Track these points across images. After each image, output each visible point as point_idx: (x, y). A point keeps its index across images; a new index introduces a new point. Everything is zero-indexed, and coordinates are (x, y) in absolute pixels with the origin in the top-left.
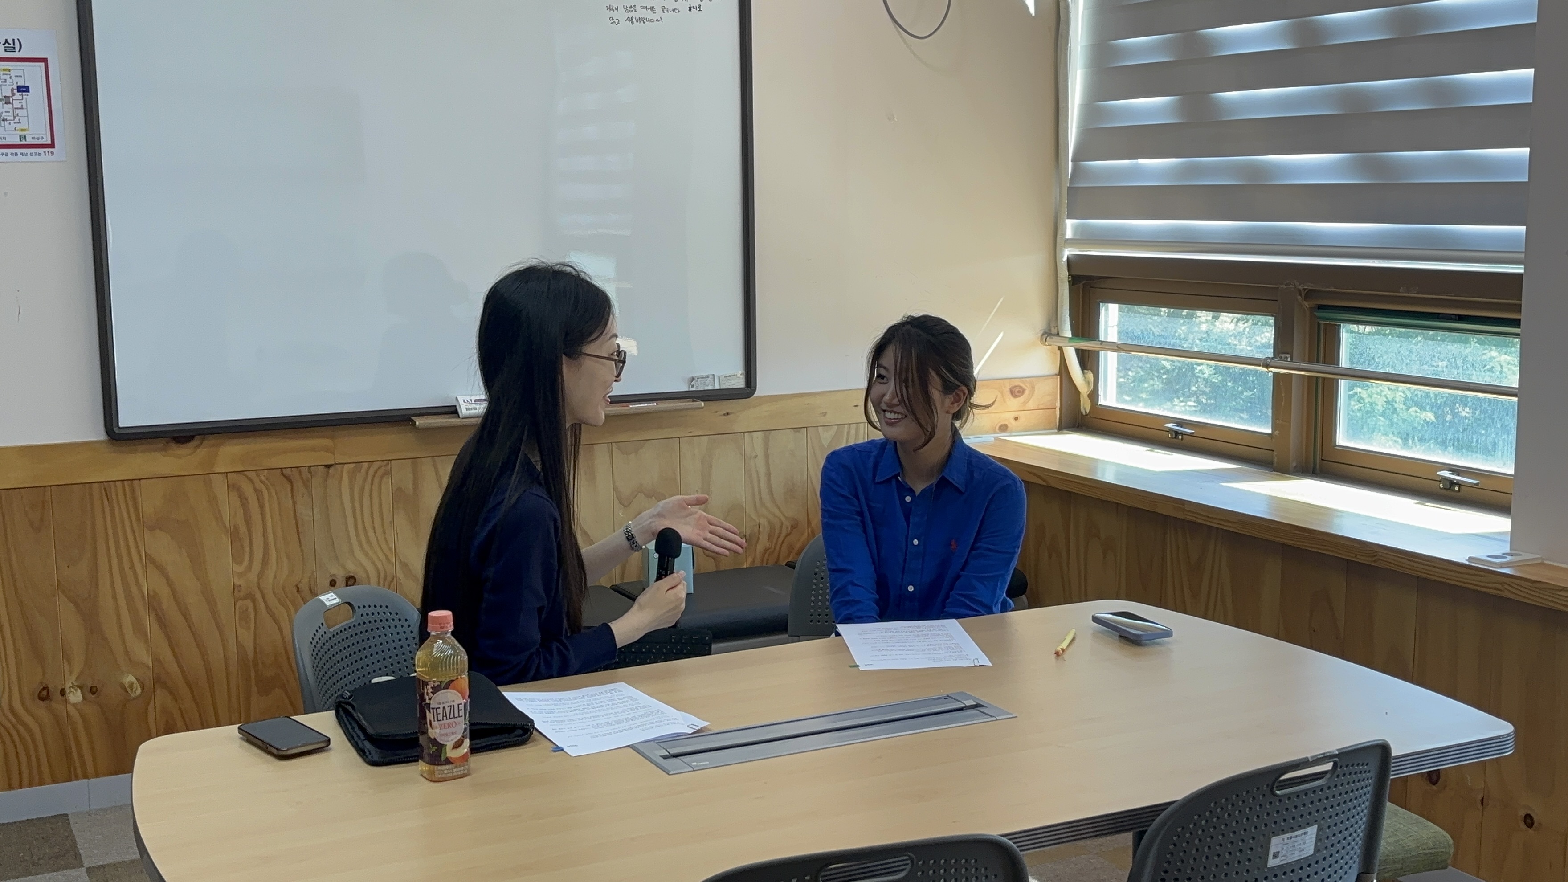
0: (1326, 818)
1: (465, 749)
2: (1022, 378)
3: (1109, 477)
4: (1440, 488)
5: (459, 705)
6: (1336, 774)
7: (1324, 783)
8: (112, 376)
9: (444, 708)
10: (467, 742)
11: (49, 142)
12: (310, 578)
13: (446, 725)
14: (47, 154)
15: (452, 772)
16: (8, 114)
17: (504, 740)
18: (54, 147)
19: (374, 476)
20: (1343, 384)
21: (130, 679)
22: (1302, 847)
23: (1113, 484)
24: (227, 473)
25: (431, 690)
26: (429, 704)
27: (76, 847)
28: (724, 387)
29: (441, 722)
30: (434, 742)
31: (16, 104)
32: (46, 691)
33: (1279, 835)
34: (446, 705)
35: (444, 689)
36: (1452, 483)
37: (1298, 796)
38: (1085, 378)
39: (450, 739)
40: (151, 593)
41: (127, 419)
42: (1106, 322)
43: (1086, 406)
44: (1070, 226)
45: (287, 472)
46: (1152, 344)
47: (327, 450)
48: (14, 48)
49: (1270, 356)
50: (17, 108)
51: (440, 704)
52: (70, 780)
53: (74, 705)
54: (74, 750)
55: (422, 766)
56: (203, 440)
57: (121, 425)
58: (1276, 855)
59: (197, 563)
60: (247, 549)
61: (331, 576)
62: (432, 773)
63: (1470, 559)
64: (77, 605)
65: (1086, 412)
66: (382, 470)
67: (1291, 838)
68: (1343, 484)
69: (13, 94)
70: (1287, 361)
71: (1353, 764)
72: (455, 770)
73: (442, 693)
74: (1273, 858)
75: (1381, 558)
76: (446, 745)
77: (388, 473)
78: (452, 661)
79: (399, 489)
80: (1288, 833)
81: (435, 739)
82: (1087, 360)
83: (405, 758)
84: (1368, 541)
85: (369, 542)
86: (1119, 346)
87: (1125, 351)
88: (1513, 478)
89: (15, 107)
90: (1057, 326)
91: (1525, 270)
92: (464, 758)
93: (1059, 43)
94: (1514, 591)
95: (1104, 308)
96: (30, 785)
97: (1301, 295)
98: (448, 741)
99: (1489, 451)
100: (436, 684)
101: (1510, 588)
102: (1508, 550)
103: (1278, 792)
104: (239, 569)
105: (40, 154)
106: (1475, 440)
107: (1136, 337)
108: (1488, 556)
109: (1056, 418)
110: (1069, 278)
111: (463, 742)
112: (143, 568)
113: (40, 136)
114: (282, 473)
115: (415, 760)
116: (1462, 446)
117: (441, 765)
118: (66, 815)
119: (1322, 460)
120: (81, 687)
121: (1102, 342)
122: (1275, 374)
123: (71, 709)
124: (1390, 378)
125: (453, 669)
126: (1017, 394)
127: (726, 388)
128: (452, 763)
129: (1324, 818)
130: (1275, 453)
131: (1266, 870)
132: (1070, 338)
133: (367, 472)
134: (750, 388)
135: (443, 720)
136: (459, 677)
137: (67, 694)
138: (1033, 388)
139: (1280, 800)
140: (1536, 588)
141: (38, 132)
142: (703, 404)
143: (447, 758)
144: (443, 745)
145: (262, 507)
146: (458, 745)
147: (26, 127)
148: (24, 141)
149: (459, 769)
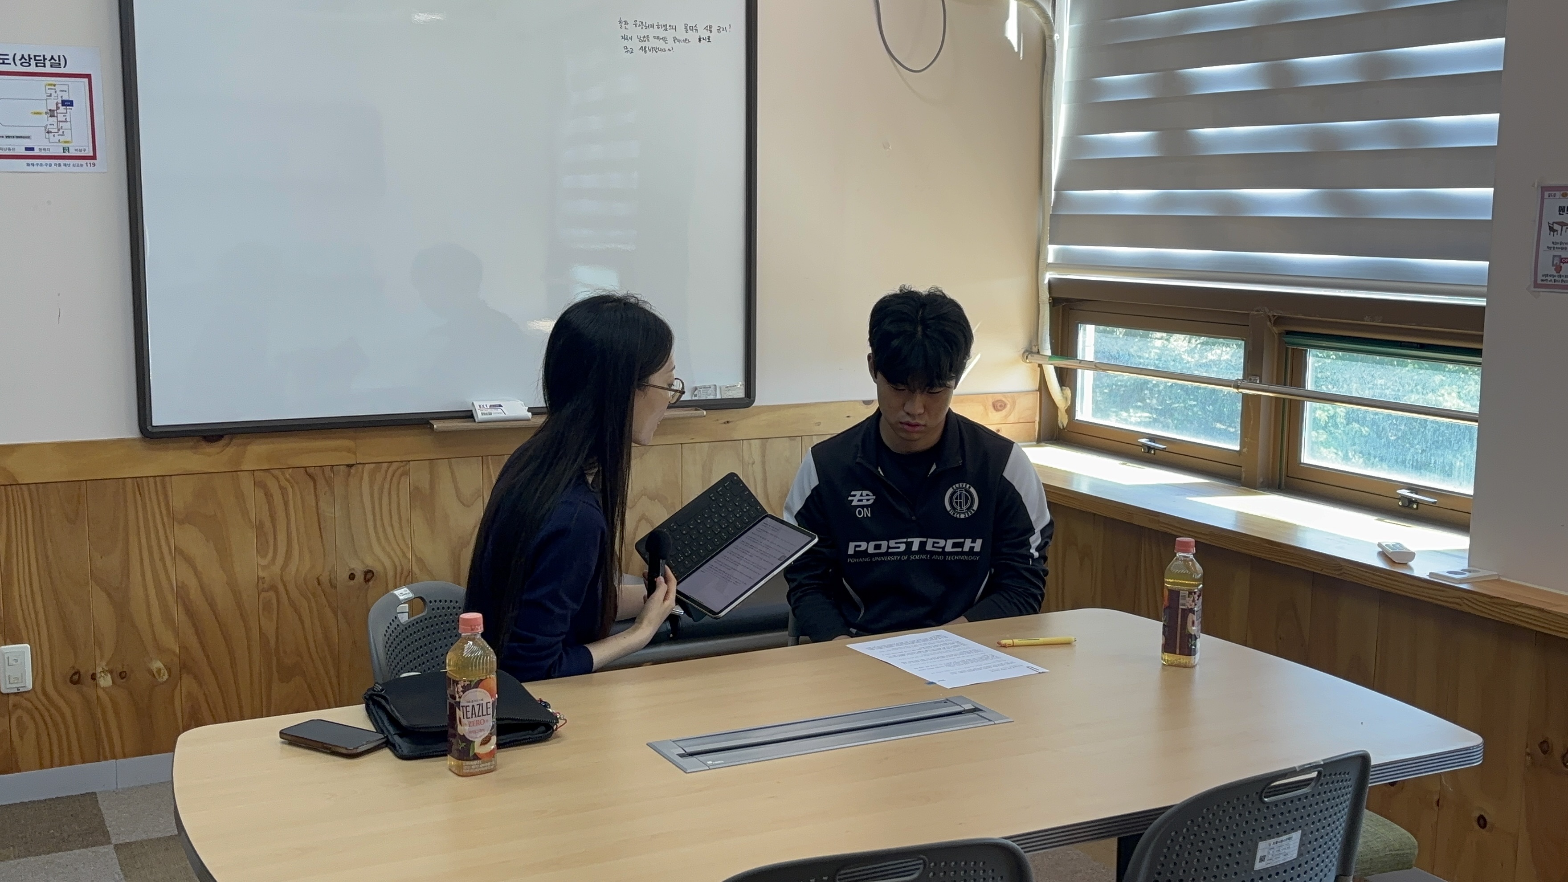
0: (1309, 824)
1: (492, 745)
2: (1005, 393)
3: (1084, 488)
4: (1399, 505)
5: (487, 703)
6: (1320, 783)
7: (1309, 791)
8: (146, 376)
9: (473, 706)
10: (494, 739)
11: (91, 154)
12: (330, 572)
13: (475, 722)
14: (89, 165)
15: (480, 768)
16: (52, 126)
17: (528, 737)
18: (96, 159)
19: (393, 475)
20: (1308, 405)
21: (157, 665)
22: (1287, 851)
23: (1089, 495)
24: (254, 470)
25: (461, 689)
26: (459, 702)
27: (105, 825)
28: (725, 397)
29: (470, 720)
30: (463, 738)
31: (61, 117)
32: (77, 675)
33: (1265, 840)
34: (475, 704)
35: (473, 688)
36: (1411, 501)
37: (1285, 804)
38: (1063, 394)
39: (478, 736)
40: (180, 585)
41: (160, 418)
42: (1084, 342)
43: (1063, 420)
44: (1052, 251)
45: (311, 471)
46: (1127, 364)
47: (349, 450)
48: (60, 64)
49: (1239, 378)
50: (62, 121)
51: (469, 702)
52: (98, 760)
53: (104, 689)
54: (103, 729)
55: (450, 761)
56: (231, 439)
57: (154, 424)
58: (1262, 859)
59: (224, 554)
60: (271, 543)
61: (350, 570)
62: (460, 767)
63: (1431, 574)
64: (109, 595)
65: (1063, 426)
66: (400, 471)
67: (1277, 842)
68: (1307, 500)
69: (58, 108)
70: (1256, 383)
71: (1336, 774)
72: (483, 765)
73: (471, 692)
74: (1260, 862)
75: (1346, 572)
76: (474, 742)
77: (406, 473)
78: (481, 661)
79: (417, 488)
80: (1273, 838)
81: (464, 735)
82: (1066, 377)
83: (433, 752)
84: (1334, 555)
85: (387, 539)
86: (1097, 365)
87: (1103, 370)
88: (1472, 498)
89: (59, 120)
90: (1038, 345)
91: (1487, 303)
92: (492, 754)
93: (1045, 80)
94: (1474, 606)
95: (1082, 329)
96: (61, 764)
97: (1270, 321)
98: (476, 738)
99: (1447, 472)
100: (467, 683)
101: (1470, 604)
102: (1466, 566)
103: (1266, 799)
104: (264, 562)
105: (82, 165)
106: (1433, 461)
107: (1112, 357)
108: (1449, 572)
109: (1035, 431)
110: (1049, 300)
111: (490, 739)
112: (172, 560)
113: (82, 148)
114: (306, 472)
115: (443, 754)
116: (1421, 467)
117: (470, 760)
118: (95, 793)
119: (1287, 476)
120: (111, 672)
121: (1081, 361)
122: (1244, 395)
123: (101, 693)
124: (1354, 401)
125: (483, 669)
126: (999, 408)
127: (727, 397)
128: (480, 759)
129: (1307, 824)
130: (1243, 469)
131: (1252, 873)
132: (1050, 357)
133: (387, 471)
134: (750, 398)
135: (472, 717)
136: (488, 676)
137: (97, 679)
138: (1014, 403)
139: (1268, 807)
140: (1494, 603)
141: (80, 143)
142: (705, 412)
143: (475, 754)
144: (472, 741)
145: (286, 504)
146: (485, 741)
147: (69, 139)
148: (67, 152)
149: (486, 764)
